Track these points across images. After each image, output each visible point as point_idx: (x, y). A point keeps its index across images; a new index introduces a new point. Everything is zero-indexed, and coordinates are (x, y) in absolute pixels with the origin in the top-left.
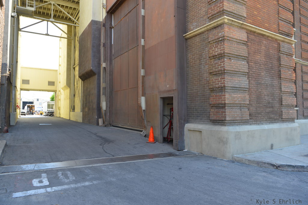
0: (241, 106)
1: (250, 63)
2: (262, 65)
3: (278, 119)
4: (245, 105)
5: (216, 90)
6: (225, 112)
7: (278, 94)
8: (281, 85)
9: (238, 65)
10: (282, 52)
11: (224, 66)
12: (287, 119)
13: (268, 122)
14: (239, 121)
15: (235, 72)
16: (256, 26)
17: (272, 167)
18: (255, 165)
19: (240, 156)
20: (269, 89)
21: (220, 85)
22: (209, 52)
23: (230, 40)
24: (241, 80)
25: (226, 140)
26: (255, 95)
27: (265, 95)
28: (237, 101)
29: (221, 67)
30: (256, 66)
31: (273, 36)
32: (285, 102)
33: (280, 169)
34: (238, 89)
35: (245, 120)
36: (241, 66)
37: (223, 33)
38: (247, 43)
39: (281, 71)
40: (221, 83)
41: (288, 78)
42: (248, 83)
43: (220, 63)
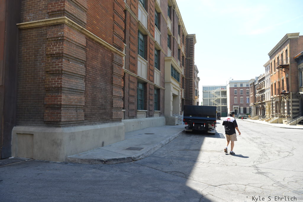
0: (76, 108)
1: (88, 68)
2: (98, 71)
3: (109, 120)
4: (81, 107)
5: (52, 90)
6: (60, 113)
7: (110, 97)
8: (112, 90)
9: (76, 68)
10: (115, 62)
11: (62, 66)
12: (116, 119)
13: (101, 122)
14: (74, 122)
15: (73, 74)
16: (95, 34)
17: (101, 163)
18: (87, 163)
19: (74, 156)
20: (103, 93)
21: (56, 85)
22: (46, 49)
23: (70, 41)
24: (78, 82)
25: (61, 142)
26: (90, 97)
27: (99, 98)
28: (74, 102)
29: (58, 67)
30: (93, 71)
31: (108, 47)
32: (115, 104)
33: (108, 163)
34: (74, 90)
35: (80, 121)
36: (79, 69)
37: (63, 33)
38: (86, 48)
39: (113, 78)
40: (57, 84)
41: (118, 84)
42: (85, 85)
43: (58, 62)
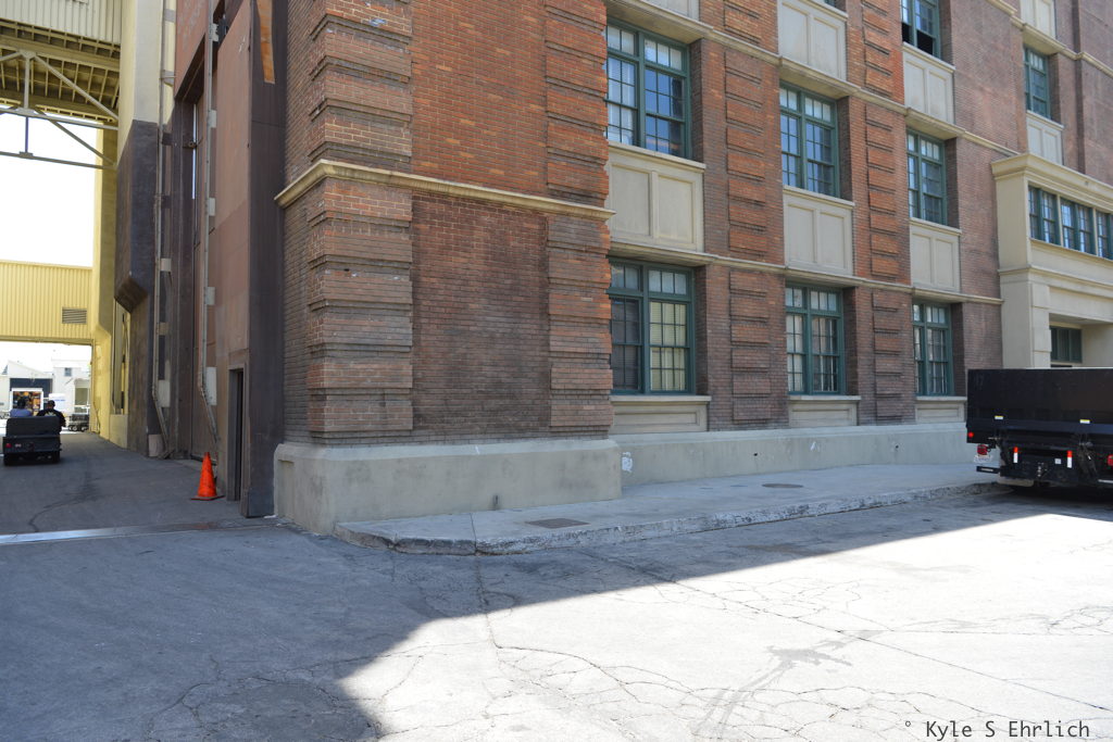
2: (472, 283)
3: (535, 430)
5: (315, 351)
7: (539, 359)
8: (549, 336)
9: (375, 287)
10: (559, 245)
11: (324, 289)
12: (573, 429)
14: (373, 435)
15: (364, 305)
18: (357, 543)
20: (499, 346)
21: (319, 338)
22: (308, 250)
23: (346, 221)
24: (383, 324)
25: (321, 482)
26: (440, 362)
28: (369, 380)
29: (320, 292)
30: (449, 286)
31: (518, 202)
32: (562, 381)
33: (399, 549)
34: (371, 348)
35: (398, 431)
36: (387, 287)
37: (323, 203)
38: (415, 226)
39: (552, 296)
40: (320, 335)
41: (579, 314)
42: (410, 331)
